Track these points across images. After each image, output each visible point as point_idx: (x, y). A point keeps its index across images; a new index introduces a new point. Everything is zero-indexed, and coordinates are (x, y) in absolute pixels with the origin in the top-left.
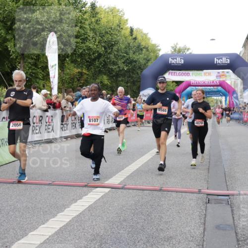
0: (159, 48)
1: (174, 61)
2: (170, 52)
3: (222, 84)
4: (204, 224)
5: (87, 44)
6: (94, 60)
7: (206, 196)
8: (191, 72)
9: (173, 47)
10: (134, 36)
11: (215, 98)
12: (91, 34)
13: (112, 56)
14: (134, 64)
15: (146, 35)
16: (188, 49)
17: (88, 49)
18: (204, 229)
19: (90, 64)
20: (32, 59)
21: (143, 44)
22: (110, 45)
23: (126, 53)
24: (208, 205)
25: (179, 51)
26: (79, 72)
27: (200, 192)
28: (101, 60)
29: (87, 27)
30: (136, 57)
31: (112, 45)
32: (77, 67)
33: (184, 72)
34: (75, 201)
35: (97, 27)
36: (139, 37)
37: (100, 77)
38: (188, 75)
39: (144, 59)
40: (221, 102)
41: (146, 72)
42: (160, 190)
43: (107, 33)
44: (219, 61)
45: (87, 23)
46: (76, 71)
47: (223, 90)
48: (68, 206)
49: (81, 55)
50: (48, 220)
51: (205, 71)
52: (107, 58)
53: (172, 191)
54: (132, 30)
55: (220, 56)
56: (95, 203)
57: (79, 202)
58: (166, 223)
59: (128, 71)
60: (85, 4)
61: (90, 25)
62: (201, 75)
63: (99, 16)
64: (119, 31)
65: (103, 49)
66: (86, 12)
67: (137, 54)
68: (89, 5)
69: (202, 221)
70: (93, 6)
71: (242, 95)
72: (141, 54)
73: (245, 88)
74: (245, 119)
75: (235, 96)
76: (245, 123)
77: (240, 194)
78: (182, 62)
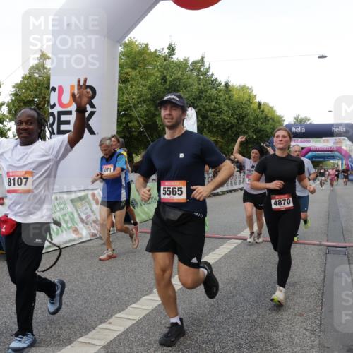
1: (296, 130)
2: (292, 123)
3: (338, 150)
4: (325, 272)
5: (222, 116)
6: (228, 130)
7: (325, 248)
8: (311, 140)
9: (295, 118)
10: (261, 109)
12: (225, 108)
13: (243, 126)
14: (261, 133)
15: (272, 108)
16: (309, 120)
17: (222, 121)
18: (325, 276)
19: (224, 133)
21: (269, 115)
22: (241, 117)
24: (328, 255)
25: (301, 121)
26: (214, 141)
27: (320, 245)
28: (234, 129)
29: (222, 102)
30: (263, 127)
31: (243, 117)
32: (213, 137)
33: (305, 139)
34: (212, 250)
35: (230, 102)
36: (266, 110)
38: (309, 142)
39: (271, 128)
43: (238, 107)
45: (221, 99)
46: (212, 139)
47: (340, 155)
49: (217, 126)
51: (324, 138)
52: (239, 128)
54: (260, 104)
55: (337, 126)
56: (230, 252)
57: (216, 251)
59: (257, 139)
60: (220, 84)
61: (224, 100)
62: (319, 142)
63: (231, 93)
64: (249, 105)
65: (235, 121)
66: (221, 90)
67: (264, 124)
68: (223, 84)
69: (323, 269)
70: (227, 85)
72: (268, 124)
75: (350, 160)
78: (304, 131)
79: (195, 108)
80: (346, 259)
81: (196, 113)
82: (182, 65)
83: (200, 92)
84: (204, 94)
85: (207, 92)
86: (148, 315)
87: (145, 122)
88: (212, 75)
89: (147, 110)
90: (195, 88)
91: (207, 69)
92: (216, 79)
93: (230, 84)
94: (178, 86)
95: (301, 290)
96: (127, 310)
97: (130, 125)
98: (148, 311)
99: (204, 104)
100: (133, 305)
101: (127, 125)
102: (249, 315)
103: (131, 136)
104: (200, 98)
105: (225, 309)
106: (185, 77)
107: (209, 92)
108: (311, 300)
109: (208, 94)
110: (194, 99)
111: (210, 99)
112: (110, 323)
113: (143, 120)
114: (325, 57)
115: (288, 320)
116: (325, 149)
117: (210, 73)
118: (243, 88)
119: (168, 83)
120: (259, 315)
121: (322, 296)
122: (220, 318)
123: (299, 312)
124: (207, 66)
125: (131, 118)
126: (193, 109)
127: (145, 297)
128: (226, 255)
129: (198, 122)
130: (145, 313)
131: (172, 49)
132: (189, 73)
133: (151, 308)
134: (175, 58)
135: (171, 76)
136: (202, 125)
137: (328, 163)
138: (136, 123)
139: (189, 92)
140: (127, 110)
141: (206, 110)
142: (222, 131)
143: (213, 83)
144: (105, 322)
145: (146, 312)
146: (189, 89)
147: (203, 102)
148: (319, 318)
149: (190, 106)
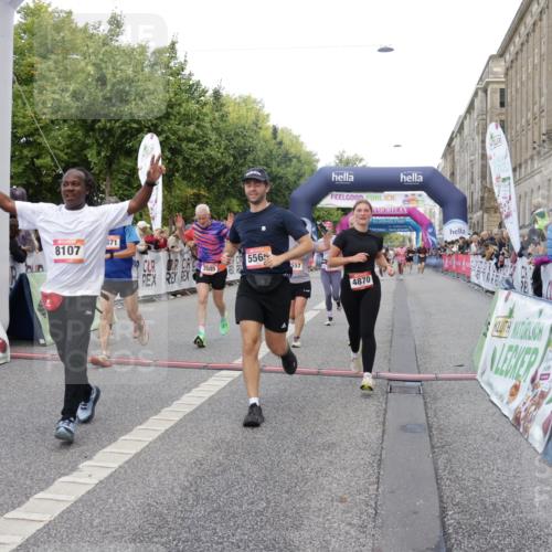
0: (317, 157)
1: (339, 178)
2: (333, 164)
3: (411, 213)
4: (384, 423)
5: (208, 151)
6: (218, 175)
7: (386, 382)
8: (365, 195)
9: (337, 157)
10: (278, 140)
11: (401, 233)
12: (214, 137)
14: (278, 182)
15: (297, 138)
16: (361, 160)
17: (208, 160)
18: (384, 432)
19: (211, 182)
20: (124, 173)
21: (293, 151)
22: (242, 154)
24: (390, 395)
25: (347, 163)
26: (194, 194)
27: (377, 377)
28: (229, 175)
29: (208, 125)
30: (281, 171)
31: (245, 153)
32: (192, 187)
33: (354, 194)
34: (188, 389)
35: (222, 125)
36: (287, 142)
37: (227, 201)
39: (294, 174)
40: (410, 240)
41: (297, 194)
42: (318, 374)
43: (237, 134)
44: (407, 179)
45: (207, 119)
46: (191, 191)
47: (413, 223)
48: (177, 397)
49: (198, 168)
50: (147, 418)
51: (387, 193)
52: (237, 172)
53: (336, 375)
54: (275, 130)
55: (409, 171)
56: (219, 392)
57: (195, 392)
58: (326, 422)
60: (204, 92)
61: (211, 122)
62: (379, 198)
63: (225, 109)
64: (256, 132)
65: (232, 159)
66: (205, 104)
67: (283, 166)
68: (210, 92)
69: (381, 419)
70: (217, 95)
71: (441, 229)
72: (290, 166)
73: (446, 220)
74: (446, 266)
75: (430, 230)
76: (446, 271)
77: (437, 379)
78: (352, 179)
79: (158, 134)
80: (422, 401)
81: (161, 143)
83: (168, 106)
84: (176, 109)
85: (180, 105)
86: (68, 511)
87: (66, 157)
88: (190, 74)
89: (70, 137)
91: (181, 64)
92: (198, 84)
93: (224, 93)
95: (342, 456)
96: (27, 504)
97: (38, 162)
98: (68, 505)
99: (176, 127)
100: (40, 495)
101: (33, 163)
102: (252, 503)
103: (41, 183)
104: (168, 116)
105: (210, 493)
107: (184, 105)
108: (359, 473)
109: (182, 110)
110: (157, 118)
111: (187, 119)
113: (62, 154)
114: (391, 50)
115: (320, 510)
116: (388, 212)
117: (186, 72)
118: (246, 101)
120: (268, 502)
121: (379, 466)
122: (200, 511)
123: (340, 494)
124: (181, 59)
125: (40, 151)
126: (155, 136)
127: (63, 479)
128: (211, 398)
133: (73, 498)
137: (392, 235)
138: (49, 159)
140: (31, 135)
141: (180, 139)
142: (207, 178)
143: (192, 90)
145: (63, 507)
147: (173, 124)
148: (373, 503)
149: (150, 131)
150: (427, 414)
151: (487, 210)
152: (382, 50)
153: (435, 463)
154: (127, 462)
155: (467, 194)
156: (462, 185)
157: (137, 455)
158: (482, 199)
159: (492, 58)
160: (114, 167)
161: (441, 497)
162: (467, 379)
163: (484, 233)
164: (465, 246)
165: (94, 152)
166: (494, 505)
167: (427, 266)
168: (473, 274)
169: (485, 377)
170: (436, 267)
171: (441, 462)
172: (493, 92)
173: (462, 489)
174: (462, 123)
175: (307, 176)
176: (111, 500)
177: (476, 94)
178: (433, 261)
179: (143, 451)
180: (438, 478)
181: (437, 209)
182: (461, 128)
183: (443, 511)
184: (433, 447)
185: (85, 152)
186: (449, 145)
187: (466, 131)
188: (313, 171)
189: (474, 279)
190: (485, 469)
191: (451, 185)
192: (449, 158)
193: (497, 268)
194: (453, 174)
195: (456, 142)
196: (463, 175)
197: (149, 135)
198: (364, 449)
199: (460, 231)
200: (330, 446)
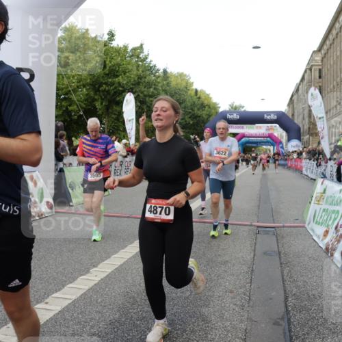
0: (219, 106)
1: (231, 117)
2: (228, 109)
3: (270, 136)
4: (255, 251)
7: (256, 228)
8: (245, 126)
9: (230, 105)
10: (198, 96)
11: (265, 147)
14: (198, 119)
15: (208, 95)
16: (243, 107)
18: (254, 255)
20: (115, 114)
21: (206, 102)
23: (192, 109)
24: (258, 235)
25: (236, 108)
27: (251, 225)
29: (161, 88)
30: (200, 113)
33: (239, 125)
35: (168, 88)
36: (203, 97)
38: (243, 128)
39: (207, 115)
40: (270, 151)
43: (176, 93)
44: (268, 117)
45: (160, 85)
47: (271, 141)
50: (126, 246)
51: (257, 125)
54: (196, 91)
55: (269, 113)
58: (223, 249)
59: (193, 125)
60: (158, 70)
61: (162, 87)
62: (253, 128)
63: (169, 79)
64: (186, 92)
66: (159, 77)
67: (201, 110)
68: (161, 71)
69: (253, 248)
70: (165, 71)
71: (286, 145)
72: (204, 110)
73: (289, 140)
74: (289, 165)
75: (281, 145)
76: (289, 168)
77: (284, 227)
78: (238, 117)
79: (134, 93)
80: (275, 239)
81: (135, 98)
82: (121, 52)
83: (138, 78)
84: (143, 80)
85: (145, 78)
86: (84, 294)
87: (84, 106)
88: (151, 61)
89: (87, 95)
90: (134, 74)
91: (146, 55)
92: (155, 66)
93: (168, 71)
94: (117, 72)
95: (232, 268)
96: (63, 290)
97: (70, 108)
98: (84, 291)
99: (143, 89)
100: (70, 285)
101: (67, 108)
103: (71, 120)
104: (138, 84)
106: (124, 63)
107: (147, 78)
108: (241, 277)
109: (146, 80)
110: (132, 84)
111: (149, 85)
112: (47, 303)
114: (259, 47)
115: (219, 297)
116: (258, 135)
117: (148, 60)
118: (181, 75)
119: (108, 68)
120: (192, 292)
121: (252, 273)
123: (230, 288)
124: (146, 53)
125: (71, 102)
126: (132, 94)
127: (82, 277)
129: (136, 107)
130: (82, 292)
131: (112, 35)
132: (128, 59)
133: (87, 288)
134: (114, 44)
135: (110, 62)
136: (140, 110)
137: (260, 148)
138: (75, 107)
139: (128, 77)
140: (66, 94)
141: (145, 96)
143: (151, 69)
144: (41, 302)
146: (127, 74)
147: (142, 88)
148: (248, 294)
149: (129, 92)
150: (278, 246)
151: (311, 135)
152: (254, 48)
153: (282, 273)
154: (115, 269)
155: (301, 126)
156: (298, 121)
157: (121, 265)
158: (309, 128)
159: (314, 52)
160: (110, 111)
161: (285, 291)
162: (301, 227)
163: (310, 147)
164: (300, 154)
165: (99, 103)
166: (314, 295)
167: (279, 165)
168: (304, 169)
169: (310, 226)
170: (284, 165)
171: (285, 272)
172: (315, 70)
173: (297, 287)
174: (298, 88)
175: (213, 116)
176: (107, 289)
177: (305, 72)
178: (282, 162)
179: (124, 263)
180: (283, 280)
181: (284, 134)
182: (297, 90)
183: (286, 298)
184: (281, 264)
185: (94, 103)
186: (291, 99)
187: (300, 92)
188: (217, 113)
189: (304, 172)
190: (310, 276)
191: (292, 121)
192: (291, 106)
193: (317, 166)
194: (293, 115)
195: (295, 97)
196: (298, 116)
197: (129, 94)
198: (244, 264)
199: (297, 146)
200: (226, 263)
